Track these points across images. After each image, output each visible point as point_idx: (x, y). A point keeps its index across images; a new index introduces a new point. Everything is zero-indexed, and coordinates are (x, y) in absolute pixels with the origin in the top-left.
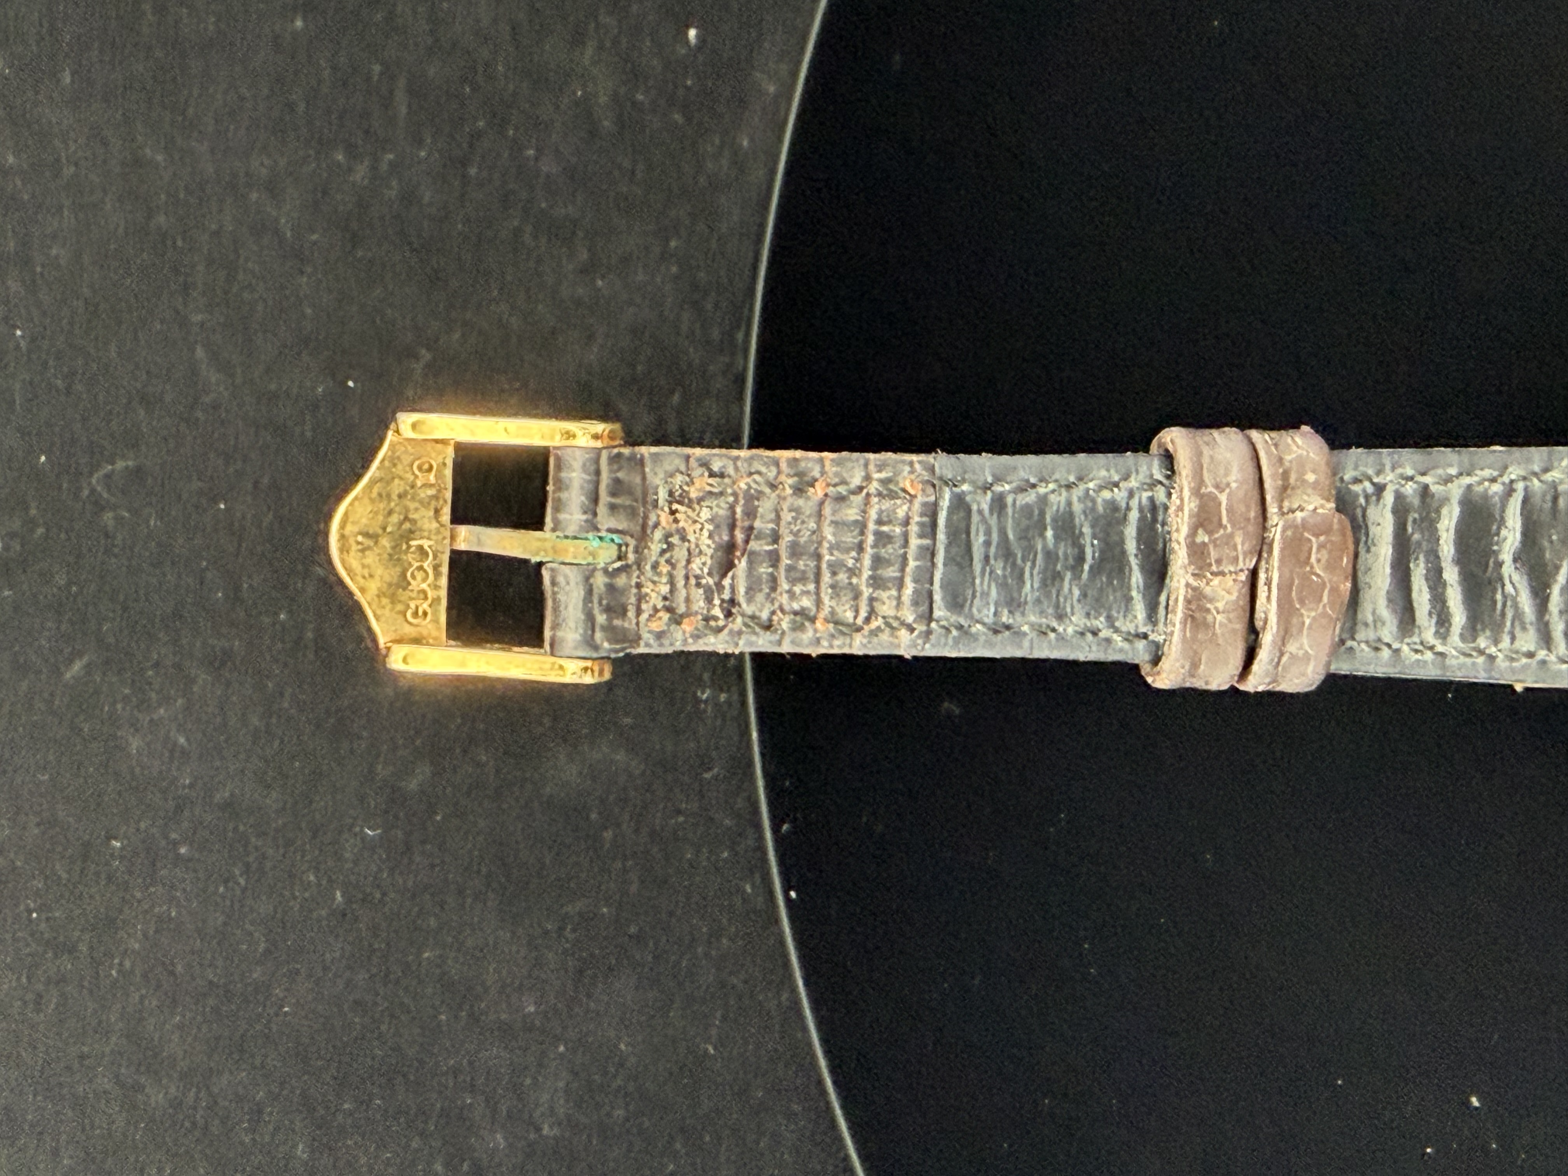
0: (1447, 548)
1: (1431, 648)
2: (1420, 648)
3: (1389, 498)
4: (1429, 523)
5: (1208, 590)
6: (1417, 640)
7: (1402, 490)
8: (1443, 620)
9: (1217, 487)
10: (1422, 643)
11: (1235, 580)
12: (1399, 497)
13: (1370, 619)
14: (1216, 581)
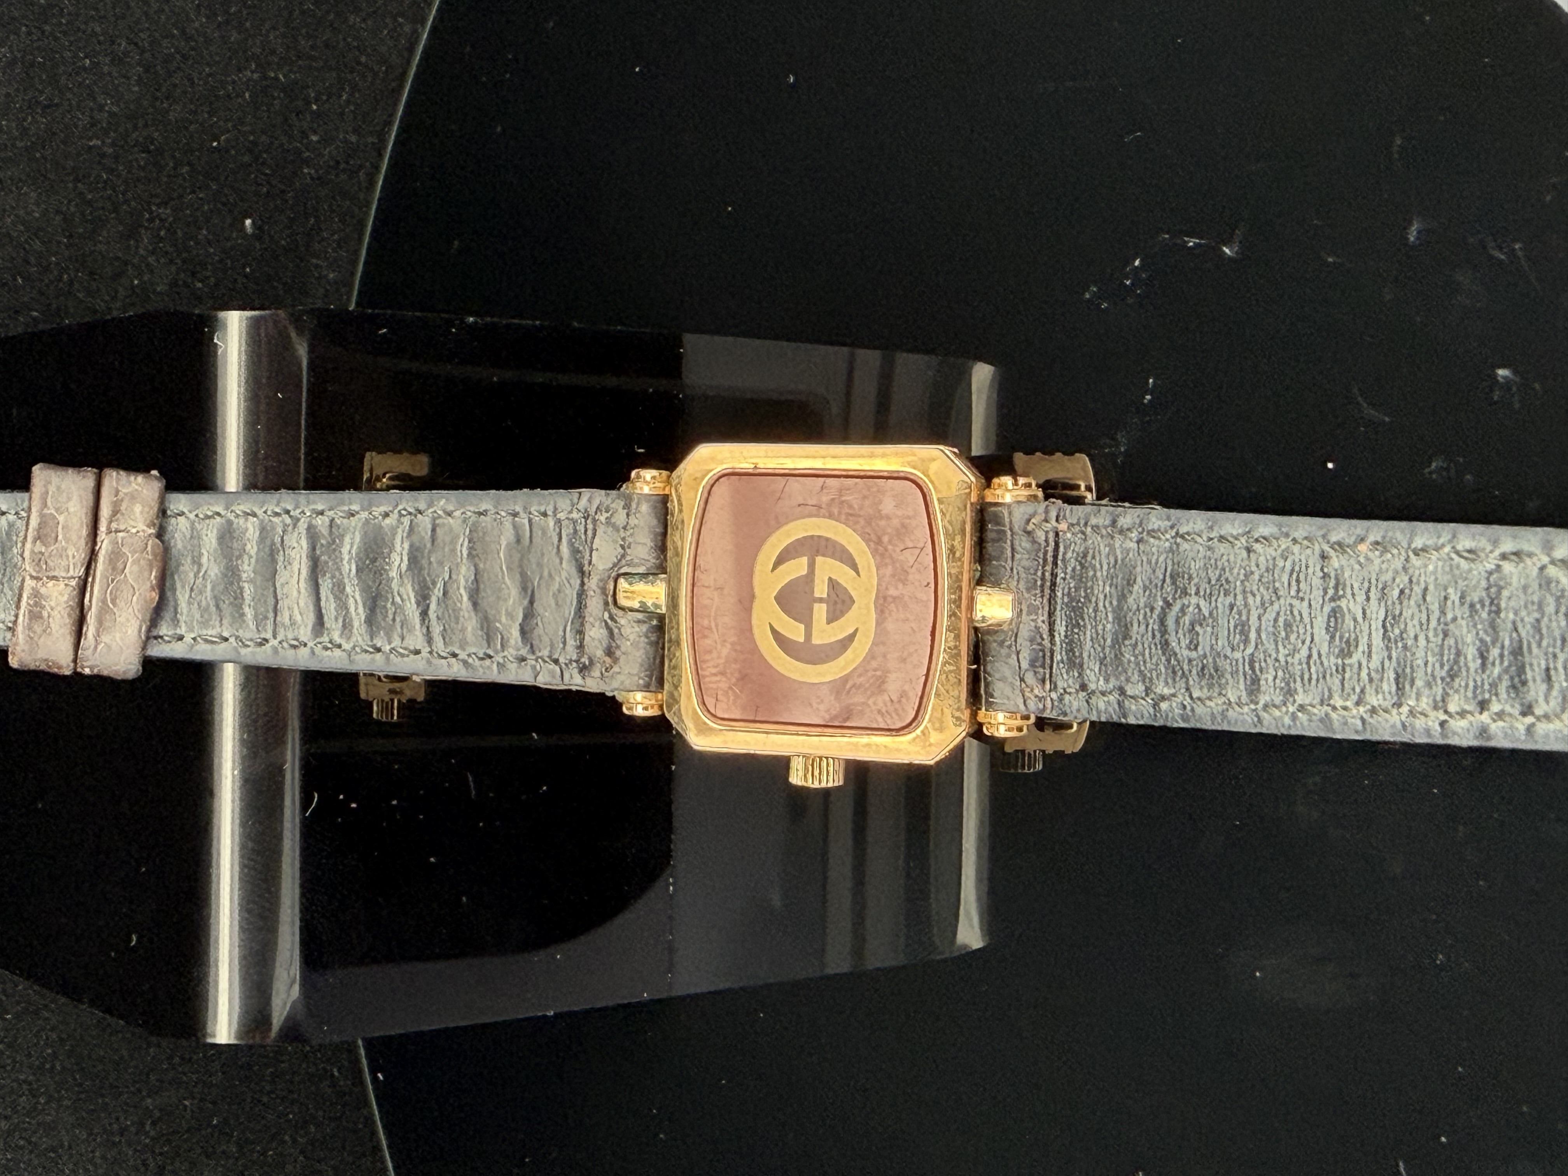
0: (349, 568)
1: (339, 646)
2: (330, 645)
3: (303, 525)
4: (334, 546)
5: (43, 590)
6: (327, 639)
7: (314, 522)
8: (347, 626)
9: (57, 510)
10: (331, 642)
11: (66, 585)
12: (310, 528)
13: (287, 621)
14: (51, 584)
